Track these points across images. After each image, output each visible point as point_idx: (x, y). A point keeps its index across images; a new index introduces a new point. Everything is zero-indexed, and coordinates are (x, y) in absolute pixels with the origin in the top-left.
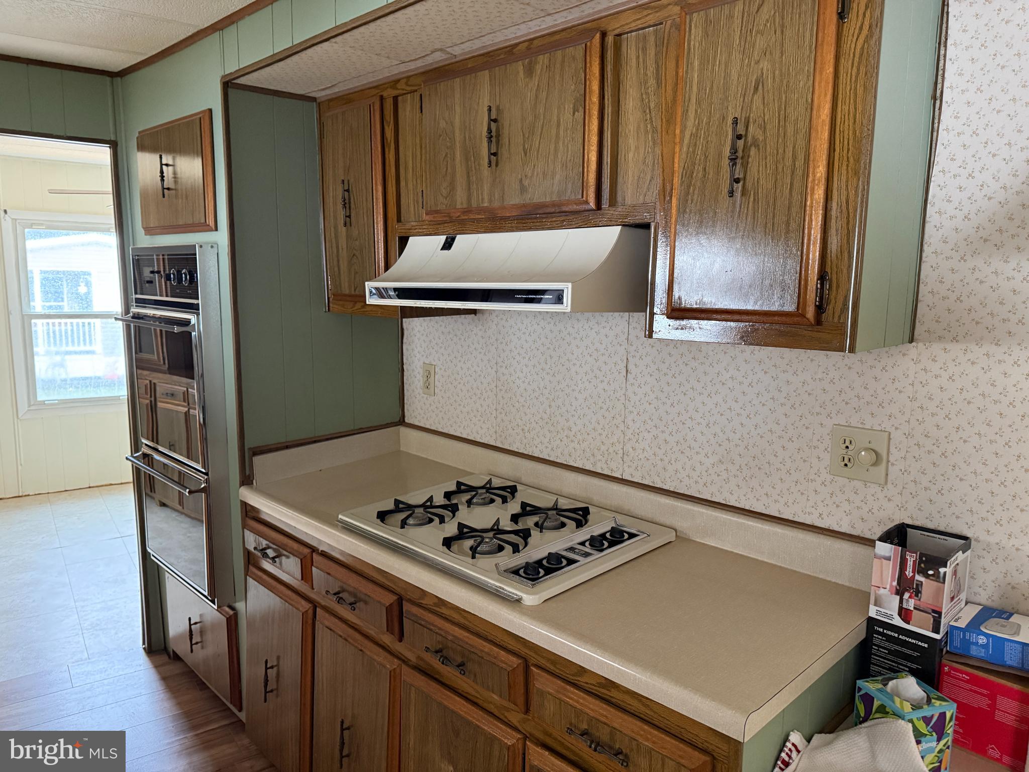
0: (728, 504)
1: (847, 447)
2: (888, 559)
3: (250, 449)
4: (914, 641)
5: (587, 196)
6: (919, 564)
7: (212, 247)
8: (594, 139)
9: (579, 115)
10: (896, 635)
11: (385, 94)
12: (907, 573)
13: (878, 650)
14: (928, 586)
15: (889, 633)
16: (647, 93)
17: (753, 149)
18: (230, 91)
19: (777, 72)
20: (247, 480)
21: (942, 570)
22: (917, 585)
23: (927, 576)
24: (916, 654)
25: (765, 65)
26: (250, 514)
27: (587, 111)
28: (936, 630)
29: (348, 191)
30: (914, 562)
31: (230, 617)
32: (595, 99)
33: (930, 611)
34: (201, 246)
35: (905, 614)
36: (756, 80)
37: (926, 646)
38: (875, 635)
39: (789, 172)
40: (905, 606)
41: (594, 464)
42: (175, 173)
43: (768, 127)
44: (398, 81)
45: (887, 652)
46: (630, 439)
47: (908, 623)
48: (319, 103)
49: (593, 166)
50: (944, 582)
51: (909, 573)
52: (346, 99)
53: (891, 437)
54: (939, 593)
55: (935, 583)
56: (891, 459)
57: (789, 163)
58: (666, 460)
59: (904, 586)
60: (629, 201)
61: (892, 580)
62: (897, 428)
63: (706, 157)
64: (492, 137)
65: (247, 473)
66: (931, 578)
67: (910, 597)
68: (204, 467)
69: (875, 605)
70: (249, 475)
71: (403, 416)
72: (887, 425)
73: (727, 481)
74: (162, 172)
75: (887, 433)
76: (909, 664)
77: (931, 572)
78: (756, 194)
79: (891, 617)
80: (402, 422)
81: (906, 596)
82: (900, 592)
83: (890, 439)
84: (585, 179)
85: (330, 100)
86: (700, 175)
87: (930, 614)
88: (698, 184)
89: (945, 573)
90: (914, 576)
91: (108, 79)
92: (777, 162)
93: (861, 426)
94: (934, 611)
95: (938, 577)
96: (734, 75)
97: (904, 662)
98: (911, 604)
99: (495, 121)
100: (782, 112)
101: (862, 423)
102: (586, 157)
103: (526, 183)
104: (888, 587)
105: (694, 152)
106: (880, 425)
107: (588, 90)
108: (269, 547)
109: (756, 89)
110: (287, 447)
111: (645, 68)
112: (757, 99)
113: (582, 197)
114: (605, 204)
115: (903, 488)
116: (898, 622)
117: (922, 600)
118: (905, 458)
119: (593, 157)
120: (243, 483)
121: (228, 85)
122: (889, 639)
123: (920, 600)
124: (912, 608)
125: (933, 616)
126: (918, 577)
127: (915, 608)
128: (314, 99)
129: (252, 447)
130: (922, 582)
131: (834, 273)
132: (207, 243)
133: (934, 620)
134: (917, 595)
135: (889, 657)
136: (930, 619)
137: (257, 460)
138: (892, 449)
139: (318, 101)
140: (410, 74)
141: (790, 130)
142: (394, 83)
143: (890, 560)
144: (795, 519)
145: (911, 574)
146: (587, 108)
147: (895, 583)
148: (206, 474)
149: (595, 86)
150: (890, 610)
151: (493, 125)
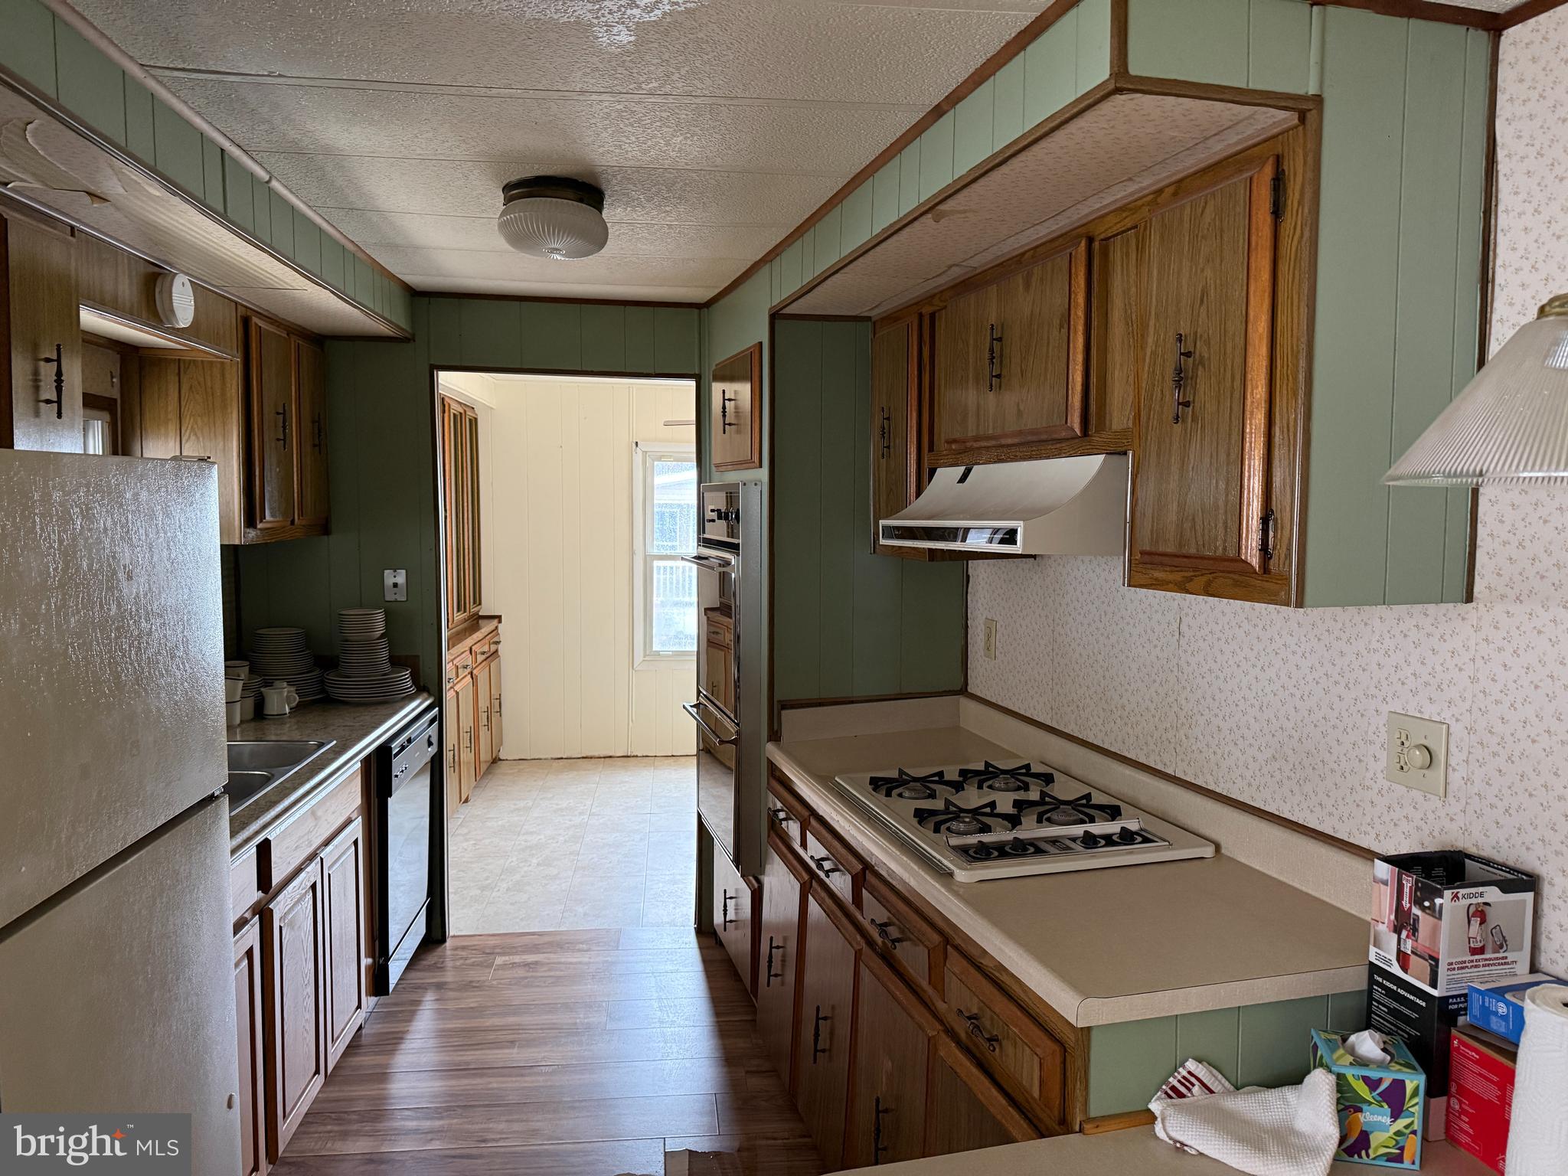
0: (1281, 815)
1: (1403, 744)
2: (1385, 883)
3: (779, 701)
4: (1412, 998)
5: (1071, 422)
6: (1415, 893)
7: (756, 484)
8: (1080, 358)
9: (1064, 331)
10: (1395, 988)
11: (924, 311)
12: (1404, 903)
13: (1378, 1007)
14: (1425, 921)
15: (1388, 984)
16: (1130, 304)
17: (1200, 367)
18: (778, 324)
19: (1218, 281)
20: (775, 736)
21: (1438, 901)
22: (1414, 920)
23: (1423, 909)
24: (1415, 1015)
25: (1208, 273)
26: (774, 772)
27: (1072, 327)
28: (1434, 985)
29: (888, 419)
30: (1411, 888)
31: (755, 890)
32: (1081, 313)
33: (1427, 958)
34: (745, 484)
35: (1403, 959)
36: (1202, 290)
37: (1424, 1004)
38: (1375, 987)
39: (1229, 393)
40: (1402, 949)
41: (1147, 756)
42: (736, 407)
43: (1212, 342)
44: (933, 296)
45: (1386, 1010)
46: (1183, 724)
47: (1406, 973)
48: (874, 323)
49: (1078, 388)
50: (1440, 918)
51: (1406, 903)
52: (892, 318)
53: (1451, 731)
54: (1435, 932)
55: (1431, 918)
56: (1453, 762)
57: (1228, 384)
58: (1219, 752)
59: (1403, 923)
60: (1115, 427)
61: (1390, 914)
62: (1457, 720)
63: (1163, 378)
64: (994, 358)
65: (776, 728)
66: (1428, 911)
67: (1408, 937)
68: (736, 717)
69: (1375, 946)
70: (777, 731)
71: (966, 684)
72: (1446, 715)
73: (1280, 783)
74: (724, 407)
75: (1445, 726)
76: (1408, 1029)
77: (1427, 904)
78: (1203, 419)
79: (1388, 962)
80: (963, 691)
81: (1404, 934)
82: (1397, 930)
83: (1448, 734)
84: (1070, 403)
85: (883, 319)
86: (1159, 399)
87: (1426, 960)
88: (1157, 408)
89: (1441, 905)
90: (1410, 908)
91: (696, 311)
92: (1219, 383)
93: (1419, 716)
94: (1432, 958)
95: (1434, 911)
96: (1185, 287)
97: (1403, 1026)
98: (1408, 947)
99: (1000, 339)
100: (1223, 326)
101: (1420, 712)
102: (1071, 377)
103: (1022, 408)
104: (1386, 921)
105: (1153, 371)
106: (1439, 714)
107: (1072, 304)
108: (782, 810)
109: (1202, 301)
110: (820, 705)
111: (1128, 275)
112: (1203, 310)
113: (1066, 422)
114: (1092, 430)
115: (1467, 803)
116: (1396, 969)
117: (1419, 941)
118: (1467, 762)
119: (1077, 378)
120: (770, 740)
121: (775, 316)
122: (1390, 993)
123: (1417, 941)
124: (1409, 952)
125: (1430, 964)
126: (1416, 911)
127: (1412, 952)
128: (869, 318)
129: (782, 699)
130: (1418, 916)
131: (1279, 511)
132: (751, 482)
133: (1431, 969)
134: (1414, 935)
135: (1389, 1017)
136: (1425, 966)
137: (786, 714)
138: (1453, 748)
139: (873, 319)
140: (941, 289)
141: (1229, 345)
142: (930, 298)
143: (1387, 885)
144: (1351, 840)
145: (1408, 905)
146: (1072, 323)
147: (1393, 917)
148: (738, 724)
149: (1080, 299)
150: (1388, 953)
151: (996, 345)
